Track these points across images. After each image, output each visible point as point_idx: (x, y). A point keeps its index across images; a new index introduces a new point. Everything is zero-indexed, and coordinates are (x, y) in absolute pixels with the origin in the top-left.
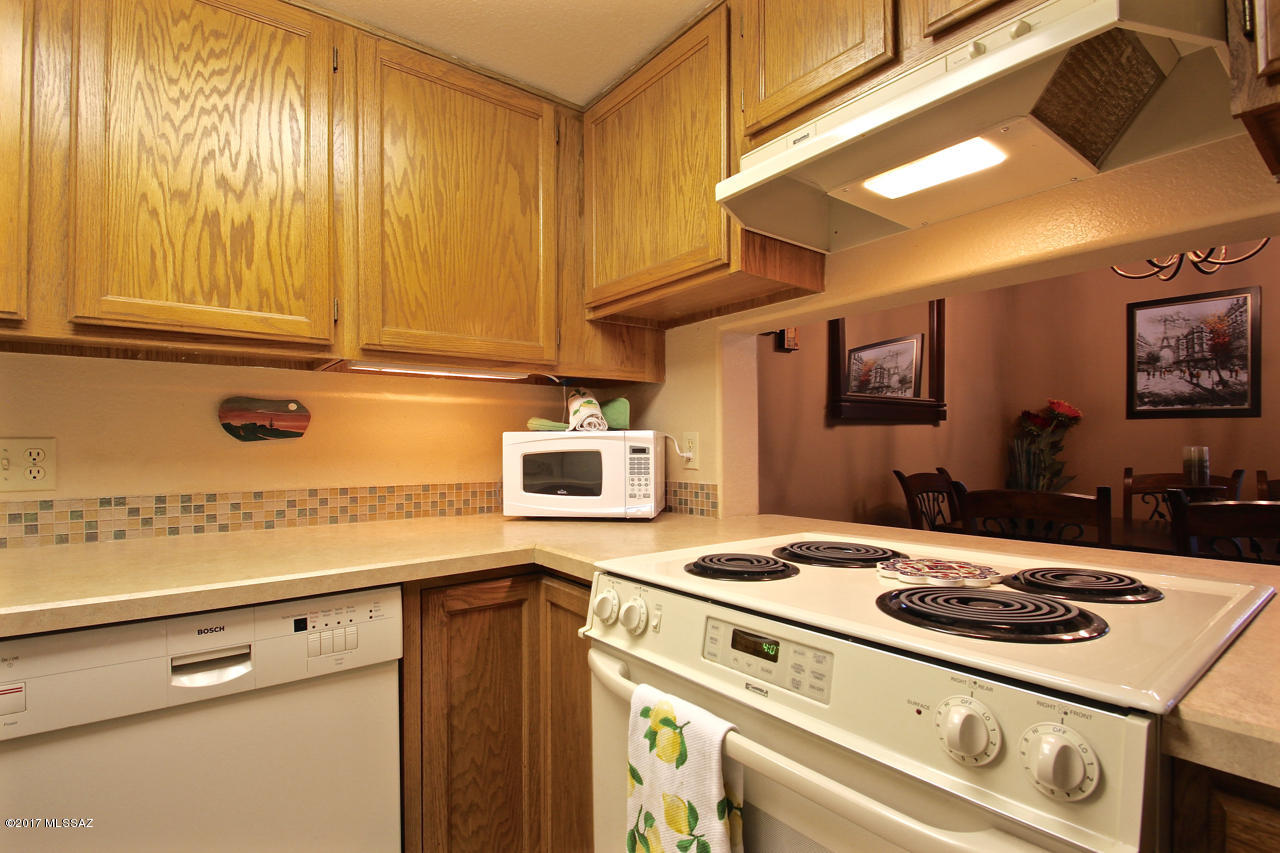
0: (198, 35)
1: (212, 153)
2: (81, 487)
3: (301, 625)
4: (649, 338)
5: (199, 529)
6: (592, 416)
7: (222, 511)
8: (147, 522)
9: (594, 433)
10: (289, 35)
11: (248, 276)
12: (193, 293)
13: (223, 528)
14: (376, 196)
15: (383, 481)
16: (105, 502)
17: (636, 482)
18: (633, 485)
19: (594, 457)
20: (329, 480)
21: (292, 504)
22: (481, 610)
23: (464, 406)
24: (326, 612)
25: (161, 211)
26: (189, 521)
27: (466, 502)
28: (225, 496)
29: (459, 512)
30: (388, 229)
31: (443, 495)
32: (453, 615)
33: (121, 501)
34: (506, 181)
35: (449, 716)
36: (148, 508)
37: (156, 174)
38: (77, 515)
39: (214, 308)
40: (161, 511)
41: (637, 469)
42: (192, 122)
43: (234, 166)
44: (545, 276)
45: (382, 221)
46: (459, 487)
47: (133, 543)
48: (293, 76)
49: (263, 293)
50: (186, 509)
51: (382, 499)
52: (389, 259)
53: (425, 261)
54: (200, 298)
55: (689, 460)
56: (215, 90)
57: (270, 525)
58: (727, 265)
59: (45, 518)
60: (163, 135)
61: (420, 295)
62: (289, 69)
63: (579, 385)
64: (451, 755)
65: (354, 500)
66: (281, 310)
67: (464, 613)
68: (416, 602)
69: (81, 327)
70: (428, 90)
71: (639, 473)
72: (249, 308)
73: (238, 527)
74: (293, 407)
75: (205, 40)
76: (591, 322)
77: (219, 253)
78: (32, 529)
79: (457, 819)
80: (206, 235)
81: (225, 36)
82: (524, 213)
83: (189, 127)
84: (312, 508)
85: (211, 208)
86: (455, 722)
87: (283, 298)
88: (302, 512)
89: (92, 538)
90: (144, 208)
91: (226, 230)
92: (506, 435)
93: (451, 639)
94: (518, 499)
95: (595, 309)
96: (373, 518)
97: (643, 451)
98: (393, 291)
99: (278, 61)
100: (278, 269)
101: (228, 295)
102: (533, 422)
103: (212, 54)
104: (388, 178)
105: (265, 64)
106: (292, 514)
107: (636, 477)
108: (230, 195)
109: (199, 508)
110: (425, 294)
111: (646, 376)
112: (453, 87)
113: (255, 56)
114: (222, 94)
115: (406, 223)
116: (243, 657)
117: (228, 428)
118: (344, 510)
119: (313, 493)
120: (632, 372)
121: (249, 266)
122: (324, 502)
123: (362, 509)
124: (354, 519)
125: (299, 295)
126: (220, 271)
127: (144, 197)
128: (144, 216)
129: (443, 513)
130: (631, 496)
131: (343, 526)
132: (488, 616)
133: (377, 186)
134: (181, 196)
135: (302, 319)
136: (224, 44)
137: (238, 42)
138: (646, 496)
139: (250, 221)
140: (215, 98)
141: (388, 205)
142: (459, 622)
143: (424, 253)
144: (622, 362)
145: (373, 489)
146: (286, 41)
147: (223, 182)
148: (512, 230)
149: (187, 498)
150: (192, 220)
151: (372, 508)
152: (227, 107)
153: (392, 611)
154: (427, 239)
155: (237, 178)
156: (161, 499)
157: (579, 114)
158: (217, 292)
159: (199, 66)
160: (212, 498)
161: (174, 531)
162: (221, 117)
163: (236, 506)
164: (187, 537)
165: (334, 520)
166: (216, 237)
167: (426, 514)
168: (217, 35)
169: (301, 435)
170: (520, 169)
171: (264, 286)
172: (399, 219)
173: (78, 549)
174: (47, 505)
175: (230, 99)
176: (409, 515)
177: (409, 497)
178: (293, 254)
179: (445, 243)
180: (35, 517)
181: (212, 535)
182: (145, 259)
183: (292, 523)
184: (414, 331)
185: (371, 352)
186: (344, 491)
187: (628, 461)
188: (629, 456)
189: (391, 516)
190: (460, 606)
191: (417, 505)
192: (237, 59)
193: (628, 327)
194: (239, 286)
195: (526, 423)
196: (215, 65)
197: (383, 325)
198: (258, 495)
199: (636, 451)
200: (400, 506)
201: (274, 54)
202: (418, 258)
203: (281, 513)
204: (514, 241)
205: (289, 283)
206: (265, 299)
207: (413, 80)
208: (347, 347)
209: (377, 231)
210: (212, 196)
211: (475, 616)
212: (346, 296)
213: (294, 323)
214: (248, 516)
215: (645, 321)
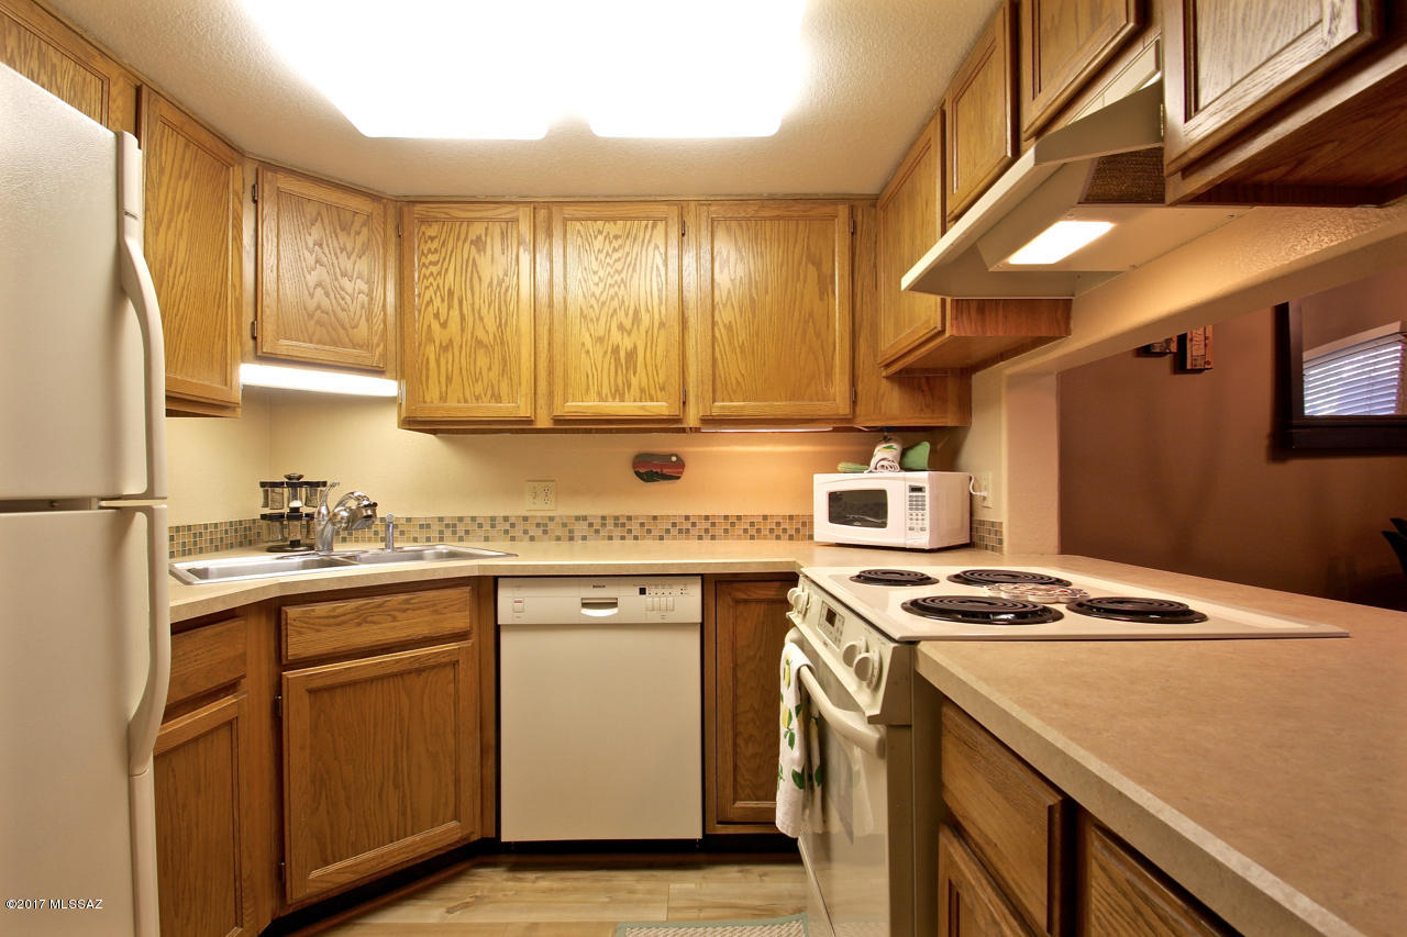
0: (607, 241)
1: (615, 310)
2: (566, 510)
3: (643, 591)
4: (952, 386)
5: (623, 538)
6: (883, 459)
7: (635, 526)
8: (597, 531)
9: (887, 474)
10: (655, 221)
11: (634, 381)
12: (606, 396)
13: (636, 538)
14: (709, 313)
15: (733, 511)
16: (578, 518)
17: (914, 517)
18: (911, 519)
19: (882, 494)
20: (697, 510)
21: (674, 525)
22: (758, 601)
23: (794, 453)
24: (656, 586)
25: (591, 350)
26: (617, 532)
27: (797, 530)
28: (637, 518)
29: (791, 538)
30: (717, 334)
31: (778, 524)
32: (737, 602)
33: (585, 518)
34: (805, 277)
35: (734, 669)
36: (597, 523)
37: (588, 329)
38: (564, 525)
39: (617, 404)
40: (604, 525)
41: (916, 505)
42: (605, 294)
43: (627, 315)
44: (841, 346)
45: (713, 329)
46: (791, 517)
47: (590, 543)
48: (658, 248)
49: (642, 391)
50: (616, 525)
51: (733, 524)
52: (718, 355)
53: (743, 352)
54: (610, 399)
55: (984, 498)
56: (617, 271)
57: (661, 538)
58: (943, 331)
59: (551, 526)
60: (592, 306)
61: (739, 376)
62: (656, 245)
63: (885, 433)
64: (736, 697)
65: (713, 524)
66: (652, 400)
67: (746, 601)
68: (711, 588)
69: (557, 421)
70: (745, 228)
71: (917, 509)
72: (635, 401)
73: (644, 538)
74: (674, 459)
75: (611, 242)
76: (887, 378)
77: (620, 370)
78: (545, 532)
79: (740, 742)
80: (613, 360)
81: (620, 237)
82: (821, 299)
83: (603, 298)
84: (685, 528)
85: (615, 344)
86: (739, 675)
87: (653, 392)
88: (680, 531)
89: (571, 539)
90: (583, 351)
91: (622, 355)
92: (815, 476)
93: (736, 618)
94: (825, 530)
95: (887, 366)
96: (726, 538)
97: (920, 489)
98: (720, 377)
99: (649, 242)
100: (650, 374)
101: (624, 393)
102: (841, 466)
103: (615, 250)
104: (717, 298)
105: (642, 246)
106: (674, 532)
107: (914, 512)
108: (625, 334)
109: (623, 525)
110: (743, 375)
111: (949, 420)
112: (765, 219)
113: (636, 245)
114: (619, 272)
115: (729, 328)
116: (614, 605)
117: (638, 474)
118: (707, 531)
119: (687, 518)
120: (931, 418)
121: (634, 374)
122: (694, 524)
123: (719, 531)
124: (713, 537)
125: (662, 389)
126: (620, 382)
127: (583, 344)
128: (583, 355)
129: (778, 537)
130: (911, 529)
131: (707, 542)
132: (763, 607)
133: (709, 306)
134: (600, 340)
135: (664, 404)
136: (620, 241)
137: (627, 237)
138: (922, 529)
139: (635, 347)
140: (617, 277)
141: (717, 318)
142: (741, 607)
143: (742, 347)
144: (922, 410)
145: (726, 517)
146: (654, 227)
147: (621, 327)
148: (811, 315)
149: (616, 518)
150: (606, 352)
151: (726, 531)
152: (622, 279)
153: (694, 593)
154: (744, 336)
155: (628, 323)
156: (604, 518)
157: (873, 201)
158: (619, 394)
159: (608, 260)
160: (629, 518)
161: (610, 538)
162: (619, 287)
163: (642, 525)
164: (617, 542)
165: (700, 538)
166: (617, 360)
167: (765, 537)
168: (616, 237)
169: (679, 478)
170: (818, 265)
171: (643, 385)
172: (725, 325)
173: (565, 544)
174: (551, 519)
175: (624, 275)
176: (752, 537)
177: (752, 524)
178: (659, 362)
179: (757, 335)
180: (546, 525)
181: (629, 542)
182: (584, 379)
183: (674, 538)
184: (734, 404)
185: (709, 421)
186: (707, 518)
187: (908, 499)
188: (909, 494)
189: (739, 537)
190: (742, 596)
191: (759, 530)
192: (627, 249)
193: (927, 378)
194: (629, 387)
195: (836, 466)
196: (616, 256)
197: (714, 401)
198: (655, 518)
199: (914, 489)
200: (746, 531)
201: (647, 237)
202: (738, 350)
203: (668, 531)
204: (813, 323)
205: (656, 379)
206: (645, 394)
207: (734, 224)
208: (692, 420)
209: (709, 338)
210: (616, 336)
211: (753, 605)
212: (691, 384)
213: (660, 407)
214: (649, 531)
215: (945, 370)
